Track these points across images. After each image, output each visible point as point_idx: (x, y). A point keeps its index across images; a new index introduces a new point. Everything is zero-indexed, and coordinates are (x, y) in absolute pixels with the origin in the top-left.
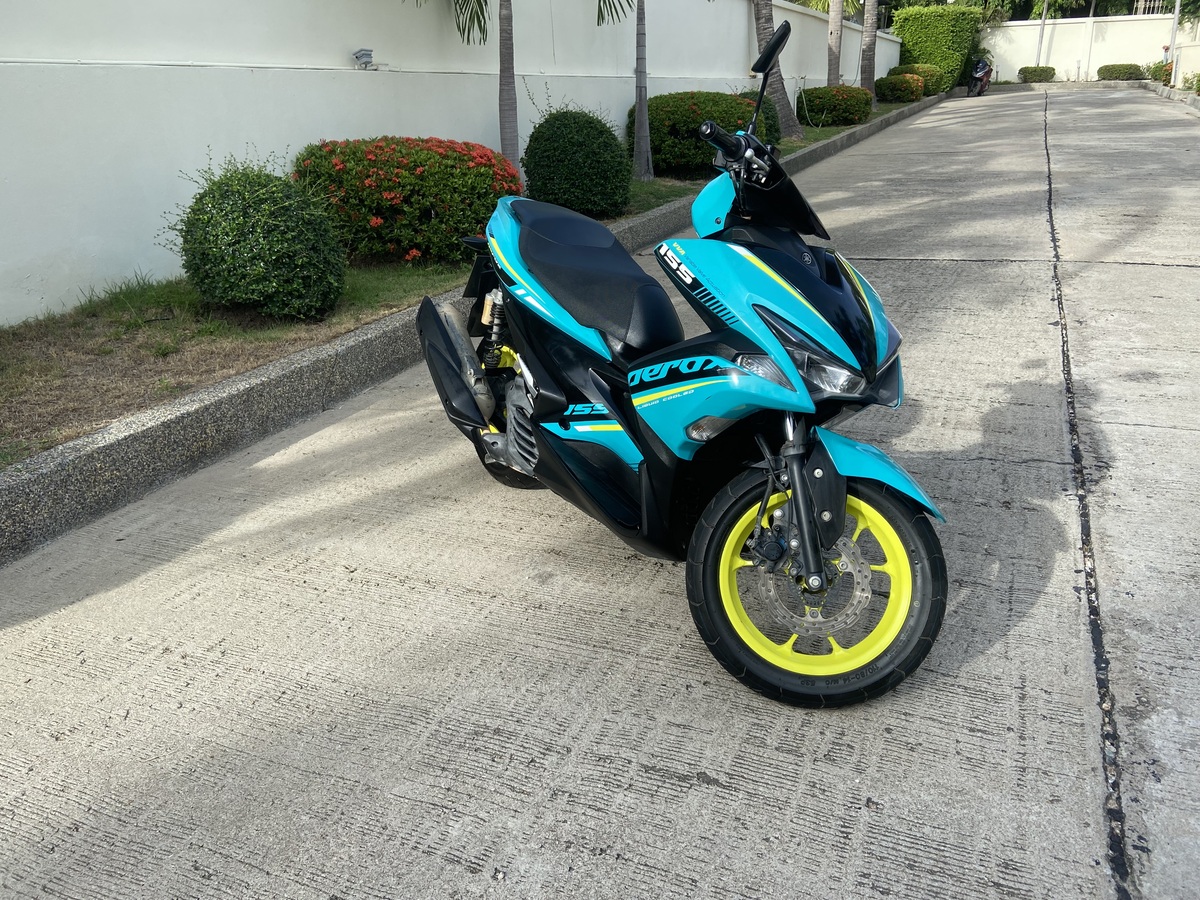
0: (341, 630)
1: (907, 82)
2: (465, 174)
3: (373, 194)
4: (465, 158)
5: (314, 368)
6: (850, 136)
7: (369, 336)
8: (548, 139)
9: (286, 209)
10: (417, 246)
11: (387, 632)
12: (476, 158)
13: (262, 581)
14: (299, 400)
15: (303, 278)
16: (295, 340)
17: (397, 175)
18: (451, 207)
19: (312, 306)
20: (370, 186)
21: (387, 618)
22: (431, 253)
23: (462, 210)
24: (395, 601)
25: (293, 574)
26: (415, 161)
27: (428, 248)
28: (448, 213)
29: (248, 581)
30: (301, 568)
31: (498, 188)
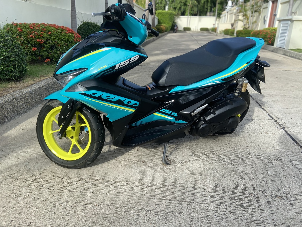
0: (68, 208)
1: (161, 28)
2: (65, 35)
3: (33, 40)
4: (65, 30)
5: (22, 97)
6: (153, 39)
7: (40, 86)
8: (84, 30)
9: (6, 40)
10: (49, 58)
11: (90, 206)
12: (68, 30)
13: (22, 188)
14: (16, 109)
15: (13, 65)
16: (12, 87)
17: (42, 34)
18: (61, 45)
19: (16, 76)
20: (32, 37)
21: (87, 199)
22: (54, 60)
23: (64, 47)
24: (87, 190)
25: (35, 183)
26: (48, 30)
27: (53, 58)
28: (60, 47)
29: (15, 188)
30: (38, 179)
31: (76, 40)
